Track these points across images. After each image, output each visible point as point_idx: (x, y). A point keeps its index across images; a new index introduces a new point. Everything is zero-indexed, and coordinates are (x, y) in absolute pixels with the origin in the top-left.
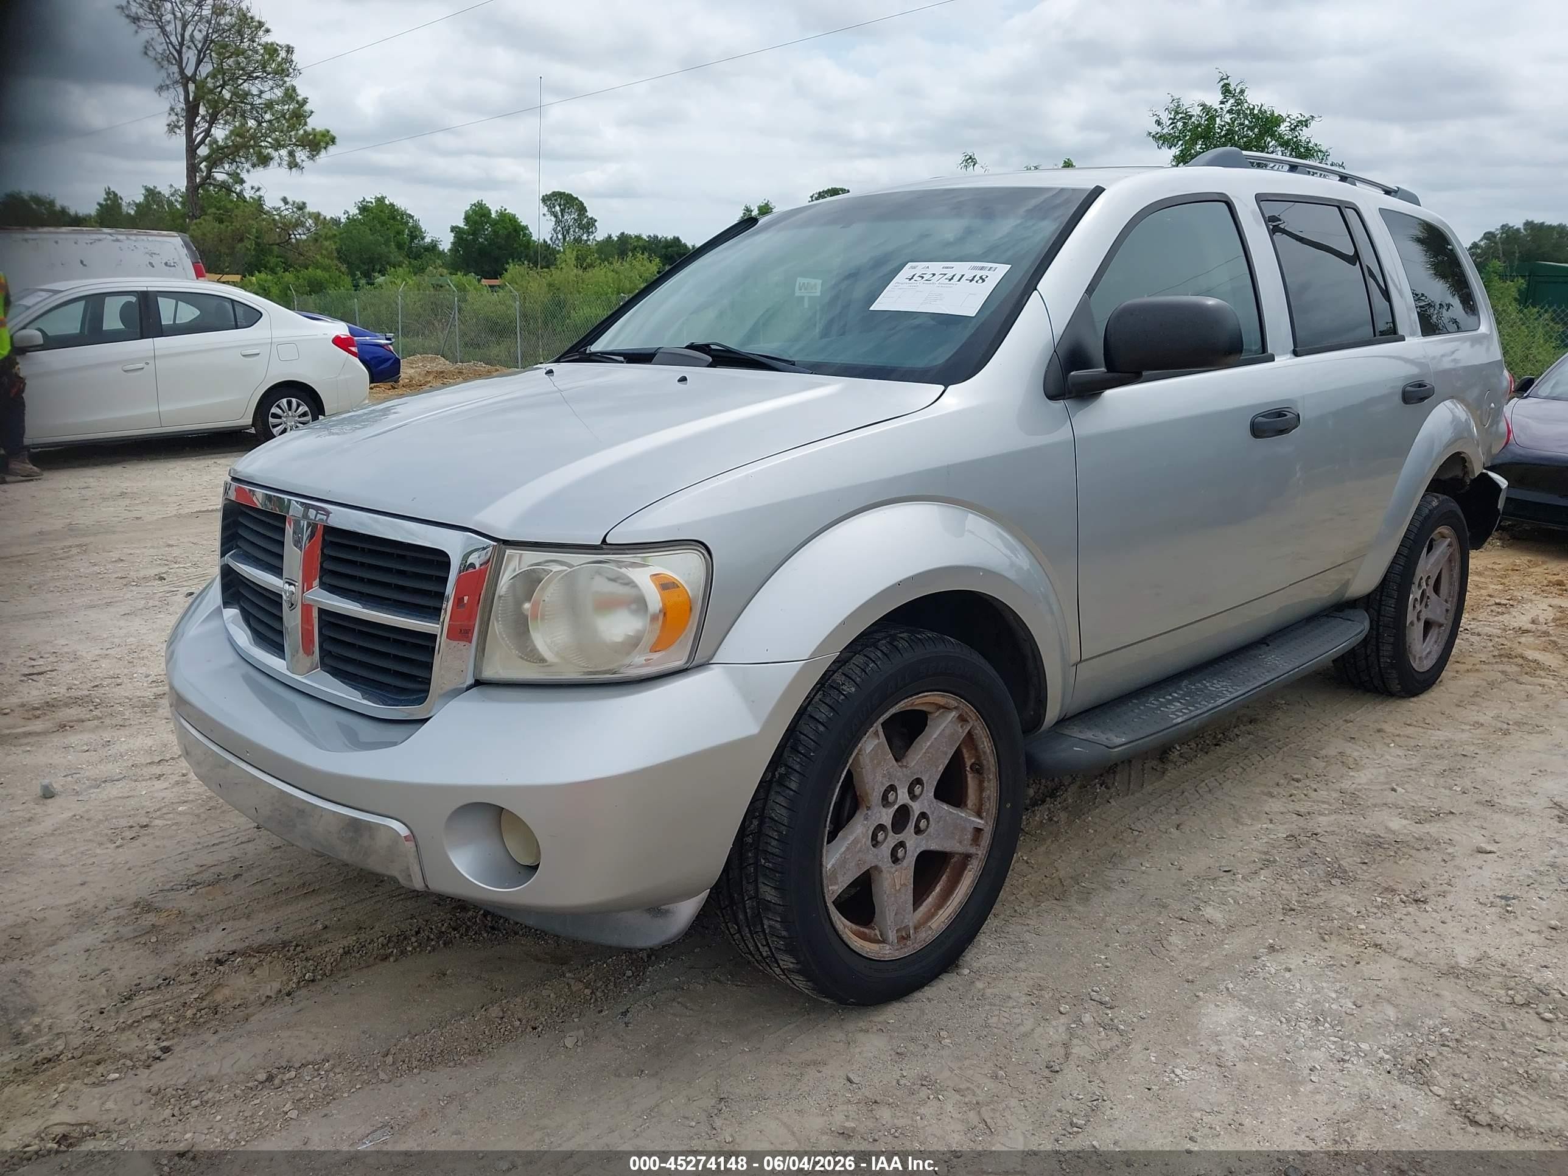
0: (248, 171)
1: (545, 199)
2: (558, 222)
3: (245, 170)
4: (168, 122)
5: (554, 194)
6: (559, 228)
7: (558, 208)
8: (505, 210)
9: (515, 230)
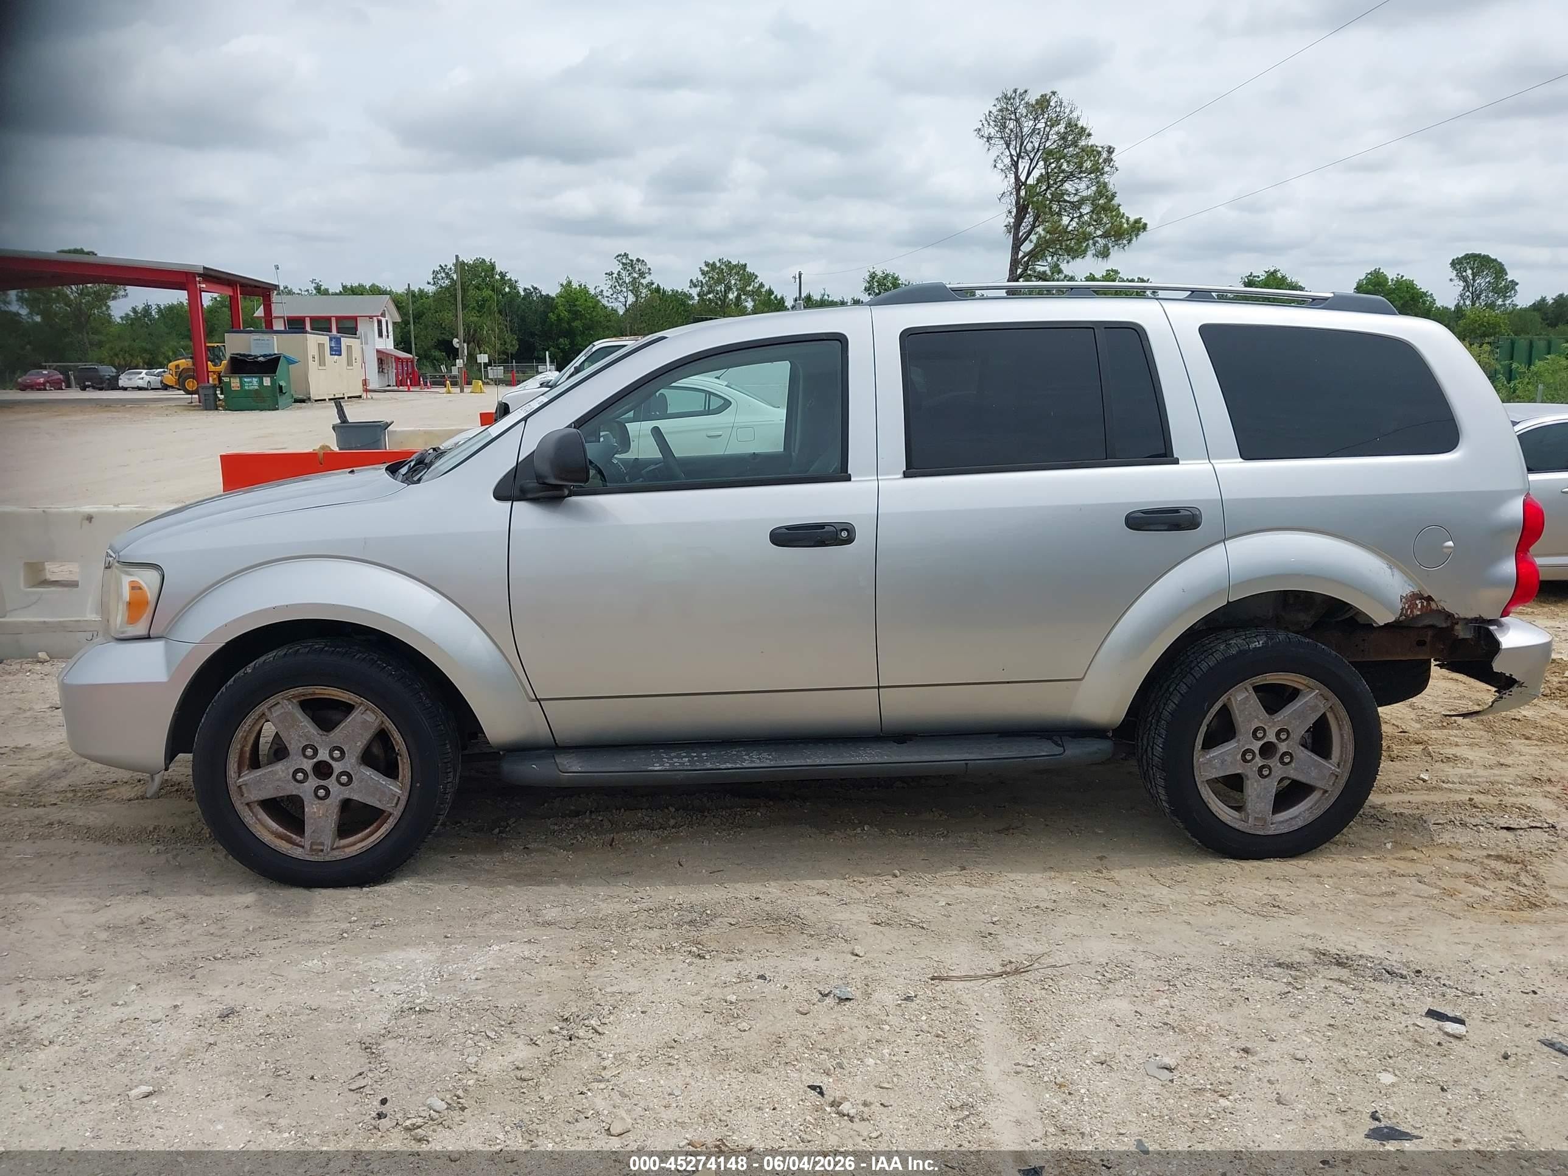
0: (1068, 262)
1: (1456, 264)
2: (1467, 287)
3: (1065, 261)
4: (1005, 224)
5: (1467, 257)
6: (1468, 293)
7: (1469, 272)
8: (1402, 277)
9: (1413, 299)
